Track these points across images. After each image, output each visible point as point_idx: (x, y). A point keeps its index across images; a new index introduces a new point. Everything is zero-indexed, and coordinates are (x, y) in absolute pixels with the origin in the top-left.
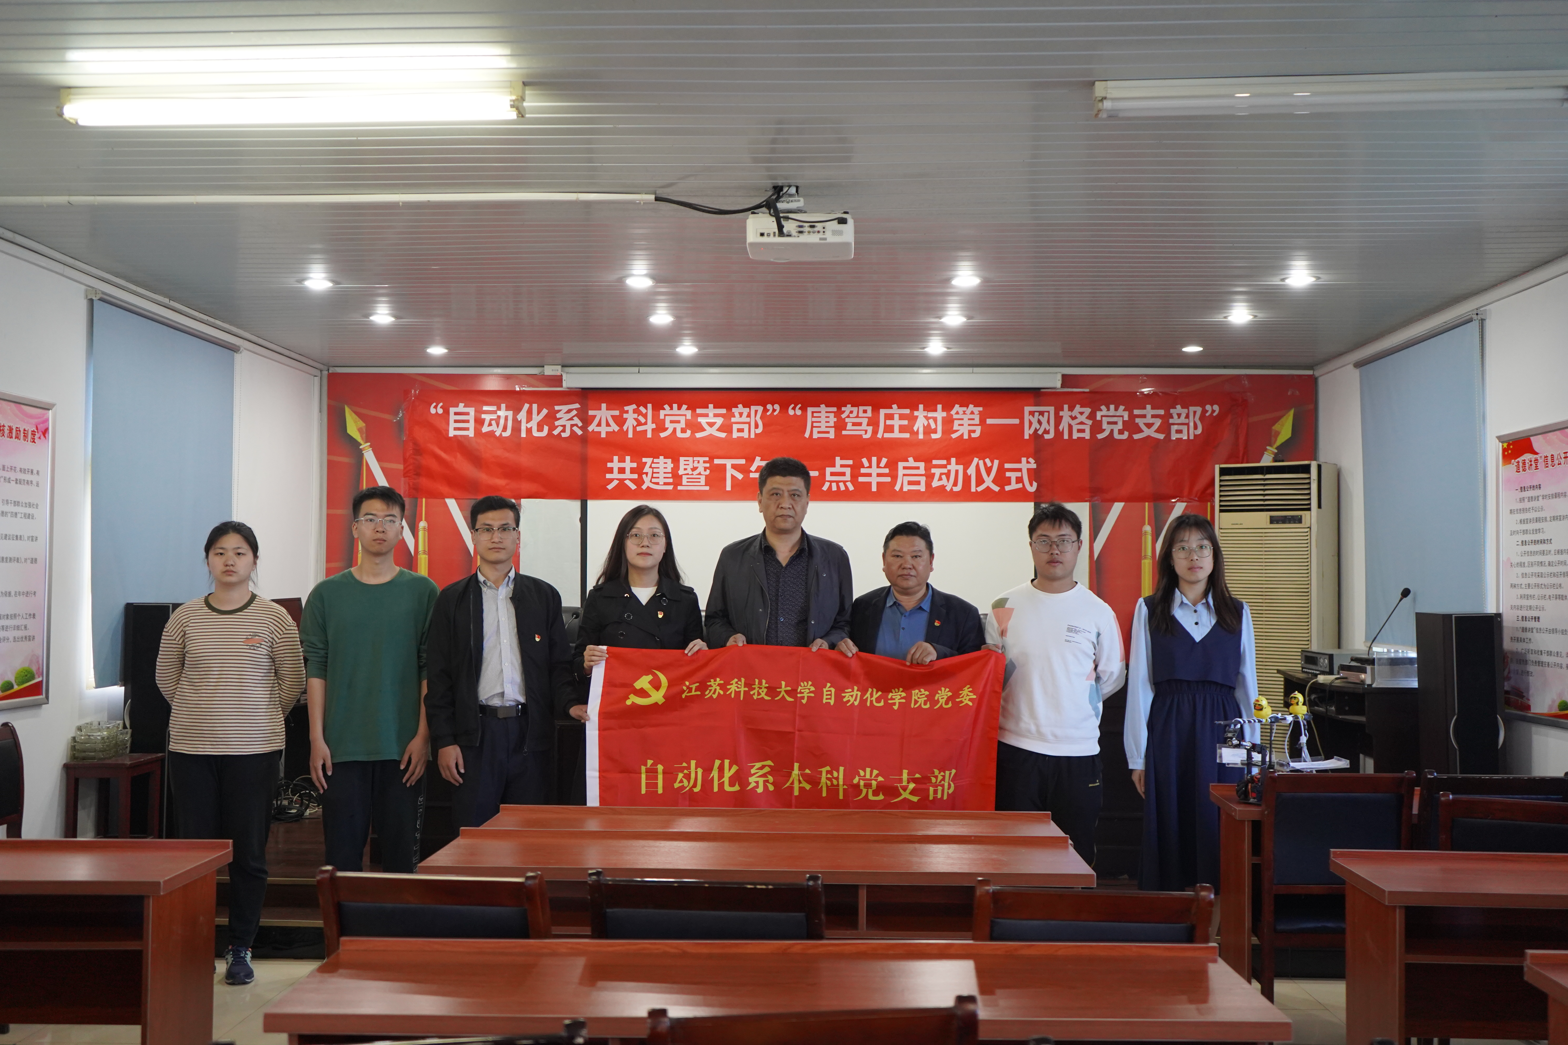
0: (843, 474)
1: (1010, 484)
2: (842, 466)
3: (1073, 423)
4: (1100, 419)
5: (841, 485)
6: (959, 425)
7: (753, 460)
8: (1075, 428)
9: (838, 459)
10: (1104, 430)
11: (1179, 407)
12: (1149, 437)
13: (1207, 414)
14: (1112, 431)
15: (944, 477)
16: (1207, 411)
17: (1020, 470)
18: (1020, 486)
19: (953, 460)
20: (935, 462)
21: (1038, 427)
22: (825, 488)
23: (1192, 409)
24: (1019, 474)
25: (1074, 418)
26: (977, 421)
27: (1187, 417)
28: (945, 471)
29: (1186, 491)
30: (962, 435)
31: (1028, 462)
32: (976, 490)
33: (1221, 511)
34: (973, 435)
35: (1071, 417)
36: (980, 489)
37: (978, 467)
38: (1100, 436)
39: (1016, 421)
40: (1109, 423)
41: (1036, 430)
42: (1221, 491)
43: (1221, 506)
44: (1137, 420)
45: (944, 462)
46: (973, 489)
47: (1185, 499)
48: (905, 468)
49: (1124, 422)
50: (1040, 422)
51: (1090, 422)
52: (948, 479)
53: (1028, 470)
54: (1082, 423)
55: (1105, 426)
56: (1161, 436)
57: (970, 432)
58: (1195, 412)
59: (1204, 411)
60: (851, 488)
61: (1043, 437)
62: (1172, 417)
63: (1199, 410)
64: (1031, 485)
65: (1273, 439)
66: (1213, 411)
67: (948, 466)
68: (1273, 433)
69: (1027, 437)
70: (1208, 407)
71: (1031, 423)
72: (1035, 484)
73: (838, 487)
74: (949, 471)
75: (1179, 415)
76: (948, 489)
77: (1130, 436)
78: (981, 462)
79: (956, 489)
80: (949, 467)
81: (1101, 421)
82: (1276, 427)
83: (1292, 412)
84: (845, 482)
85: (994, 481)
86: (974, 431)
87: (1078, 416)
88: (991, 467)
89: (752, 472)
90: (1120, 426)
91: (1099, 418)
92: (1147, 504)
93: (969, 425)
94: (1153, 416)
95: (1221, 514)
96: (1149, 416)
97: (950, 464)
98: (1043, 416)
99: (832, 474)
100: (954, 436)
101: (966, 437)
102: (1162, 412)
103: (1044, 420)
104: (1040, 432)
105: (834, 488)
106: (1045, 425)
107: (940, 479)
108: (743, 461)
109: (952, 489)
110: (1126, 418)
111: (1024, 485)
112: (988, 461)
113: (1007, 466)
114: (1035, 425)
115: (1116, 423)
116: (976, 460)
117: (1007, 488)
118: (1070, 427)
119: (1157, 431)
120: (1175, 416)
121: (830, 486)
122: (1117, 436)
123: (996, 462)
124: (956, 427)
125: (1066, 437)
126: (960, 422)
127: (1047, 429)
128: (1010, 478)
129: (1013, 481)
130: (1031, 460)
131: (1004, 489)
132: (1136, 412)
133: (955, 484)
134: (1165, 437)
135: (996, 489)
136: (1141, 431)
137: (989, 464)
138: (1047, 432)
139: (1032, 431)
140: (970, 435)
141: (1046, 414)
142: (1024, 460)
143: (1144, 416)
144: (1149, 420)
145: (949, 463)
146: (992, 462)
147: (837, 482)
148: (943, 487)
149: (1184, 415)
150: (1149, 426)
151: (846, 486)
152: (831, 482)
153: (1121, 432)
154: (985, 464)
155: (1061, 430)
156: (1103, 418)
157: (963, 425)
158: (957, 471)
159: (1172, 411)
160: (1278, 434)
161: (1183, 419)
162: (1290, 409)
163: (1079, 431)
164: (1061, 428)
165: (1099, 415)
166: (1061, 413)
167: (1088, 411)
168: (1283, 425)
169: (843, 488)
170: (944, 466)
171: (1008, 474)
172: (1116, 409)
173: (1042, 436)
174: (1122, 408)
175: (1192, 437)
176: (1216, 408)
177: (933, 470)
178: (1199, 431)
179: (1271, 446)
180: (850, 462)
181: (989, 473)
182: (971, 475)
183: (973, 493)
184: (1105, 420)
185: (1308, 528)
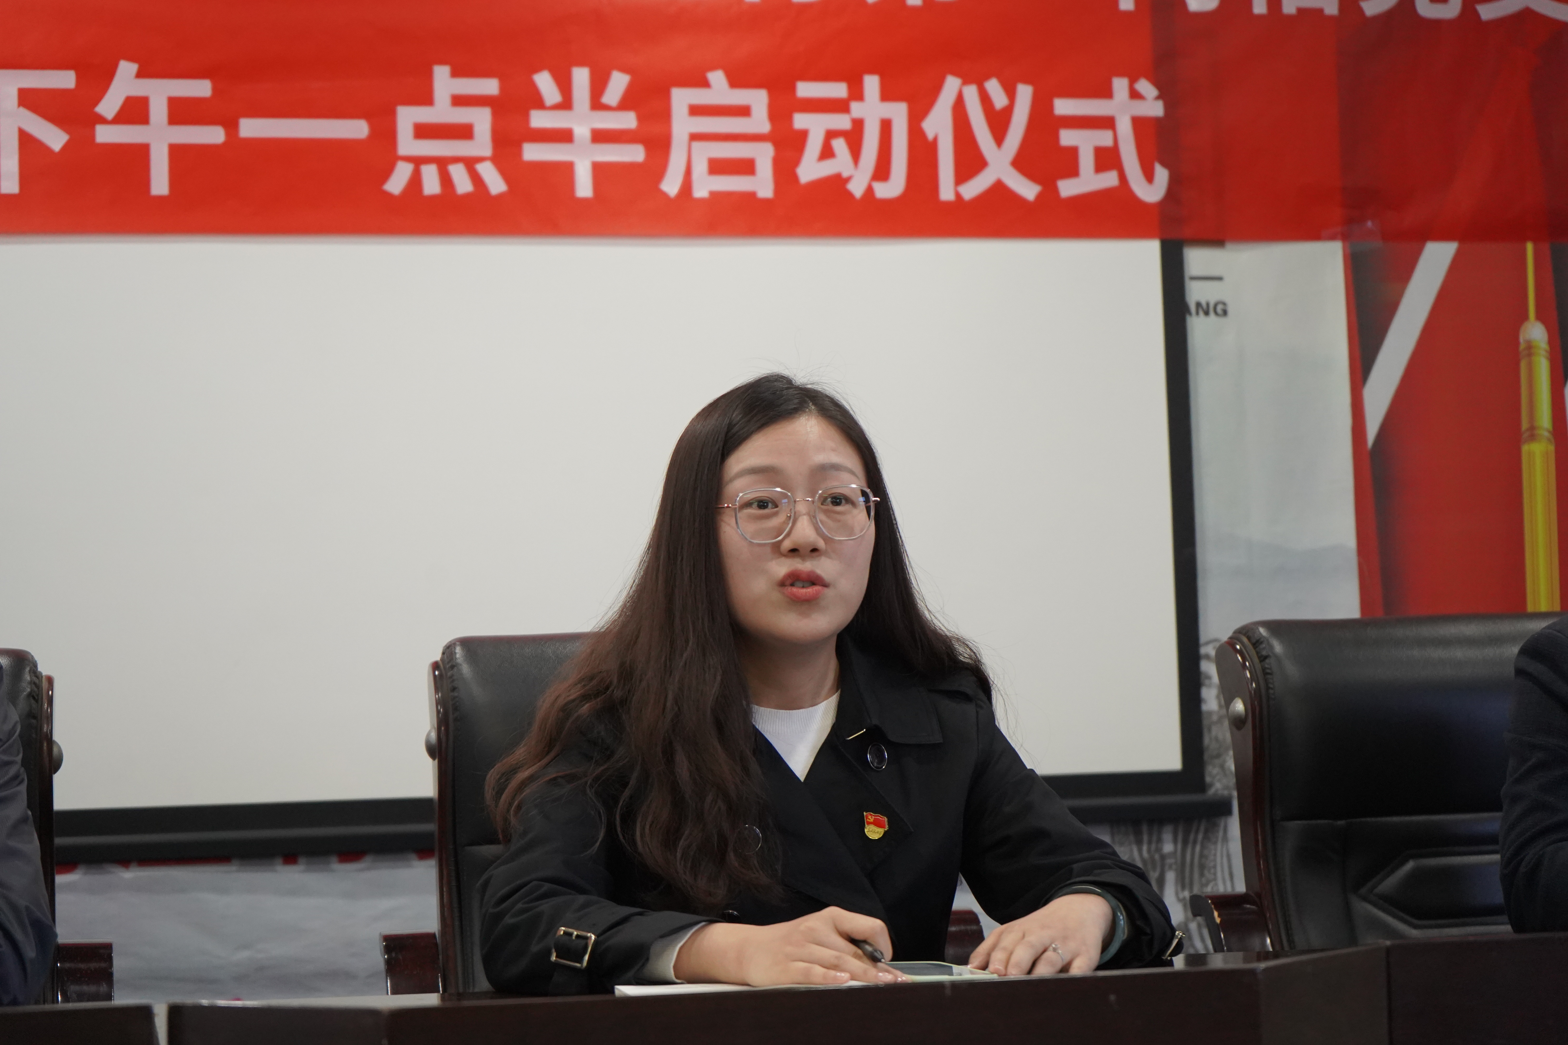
0: (464, 132)
1: (1072, 171)
2: (459, 101)
5: (458, 174)
7: (108, 75)
9: (441, 74)
12: (1527, 13)
15: (840, 145)
17: (1107, 123)
18: (1110, 180)
19: (872, 84)
20: (806, 90)
22: (396, 184)
24: (1104, 138)
28: (842, 122)
31: (1135, 95)
32: (958, 195)
36: (972, 189)
37: (959, 107)
45: (838, 90)
46: (947, 193)
48: (696, 111)
52: (856, 152)
53: (1138, 123)
60: (496, 184)
61: (1184, 5)
64: (1149, 176)
67: (854, 106)
69: (1126, 2)
72: (1162, 175)
73: (446, 180)
74: (858, 124)
76: (857, 188)
77: (1468, 11)
78: (971, 93)
79: (885, 191)
80: (857, 109)
84: (470, 163)
85: (1020, 163)
88: (1008, 112)
89: (103, 121)
92: (1530, 247)
97: (861, 98)
99: (423, 131)
105: (431, 184)
107: (827, 153)
108: (66, 80)
109: (870, 190)
111: (1123, 177)
112: (993, 87)
113: (1063, 107)
116: (952, 85)
117: (1068, 188)
121: (416, 181)
123: (1025, 93)
125: (1259, 3)
128: (1073, 150)
129: (1087, 161)
130: (1145, 87)
131: (1056, 190)
133: (882, 172)
135: (1028, 190)
137: (1000, 100)
142: (1120, 85)
145: (857, 93)
146: (1011, 94)
147: (442, 163)
148: (838, 182)
151: (476, 179)
152: (418, 161)
154: (985, 99)
158: (886, 126)
169: (463, 184)
170: (839, 106)
171: (1068, 137)
173: (1179, 2)
177: (801, 121)
180: (490, 86)
181: (999, 133)
182: (935, 139)
183: (947, 204)
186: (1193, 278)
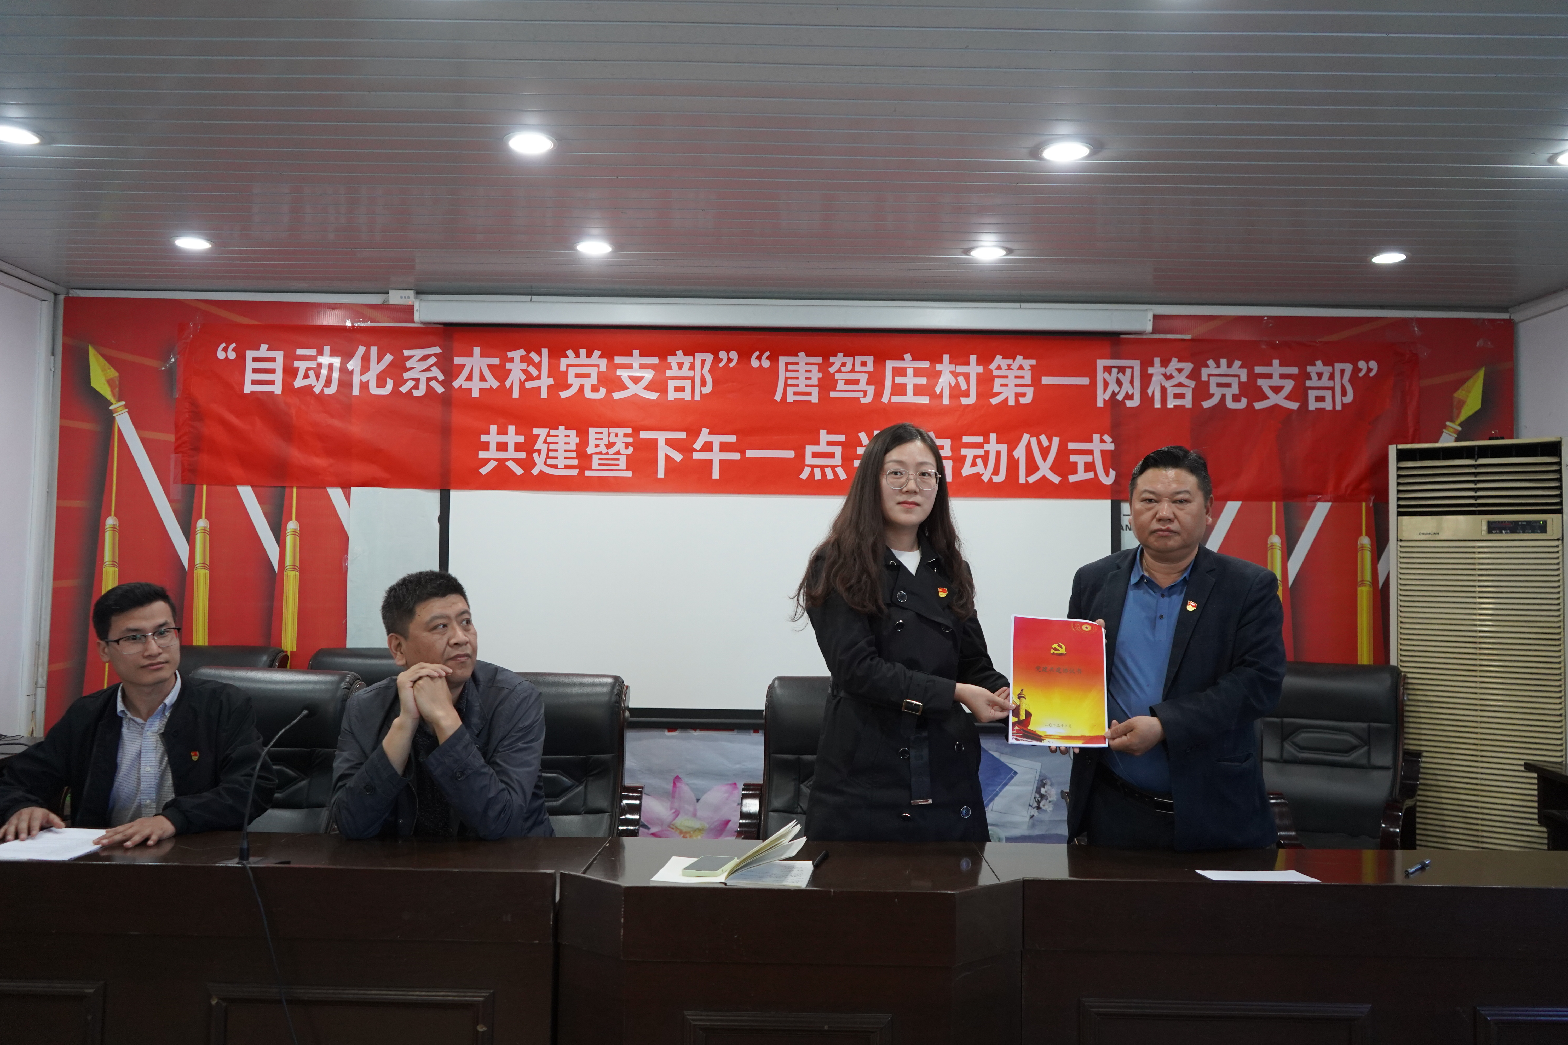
0: (831, 455)
1: (1076, 472)
2: (829, 443)
3: (1168, 384)
4: (1207, 379)
5: (828, 471)
6: (1002, 385)
7: (698, 434)
8: (1171, 392)
9: (823, 433)
10: (1212, 396)
11: (1319, 363)
12: (1276, 406)
13: (1361, 375)
14: (1224, 396)
15: (979, 461)
16: (1361, 370)
17: (1090, 452)
18: (1091, 475)
19: (993, 437)
20: (966, 439)
21: (1117, 389)
22: (804, 475)
23: (1338, 366)
24: (1089, 458)
25: (1169, 377)
26: (1028, 380)
27: (1332, 377)
28: (981, 452)
29: (1331, 485)
30: (1007, 399)
31: (1102, 441)
32: (1027, 481)
33: (1400, 514)
34: (1023, 401)
35: (1165, 375)
36: (1032, 479)
37: (1029, 446)
38: (1206, 404)
39: (1085, 381)
40: (1219, 385)
41: (1114, 395)
42: (1399, 484)
43: (1399, 506)
44: (1260, 382)
45: (979, 439)
46: (1022, 480)
47: (1329, 497)
49: (1241, 384)
50: (1119, 383)
51: (1192, 384)
52: (986, 464)
53: (1103, 452)
54: (1180, 385)
55: (1213, 389)
56: (1294, 406)
57: (1018, 395)
58: (1342, 372)
59: (1356, 370)
60: (843, 476)
61: (1125, 404)
62: (1310, 378)
63: (1348, 368)
64: (1107, 474)
65: (1455, 411)
66: (1369, 370)
67: (985, 445)
68: (1455, 403)
69: (1100, 404)
70: (1362, 364)
71: (1106, 384)
72: (1113, 473)
73: (823, 474)
74: (987, 453)
75: (1320, 375)
76: (986, 478)
77: (1250, 405)
78: (1034, 441)
79: (997, 479)
80: (987, 447)
81: (1207, 383)
82: (1459, 394)
83: (1481, 374)
84: (833, 467)
85: (1053, 469)
86: (1023, 395)
87: (1175, 374)
88: (1049, 447)
89: (696, 450)
90: (1235, 389)
91: (1204, 378)
92: (1274, 504)
93: (1016, 385)
94: (1283, 376)
95: (1399, 518)
96: (1276, 376)
97: (988, 442)
98: (1124, 374)
99: (815, 455)
100: (994, 401)
101: (1012, 403)
102: (1294, 370)
103: (1125, 379)
104: (1120, 397)
105: (818, 475)
106: (1127, 387)
107: (974, 464)
108: (682, 435)
109: (991, 479)
110: (1244, 378)
111: (1096, 474)
112: (1043, 438)
113: (1072, 446)
114: (1113, 387)
115: (1228, 385)
116: (1026, 437)
117: (1072, 479)
118: (1164, 390)
119: (1287, 398)
120: (1314, 376)
121: (812, 474)
122: (1230, 404)
123: (1056, 440)
124: (996, 389)
125: (1157, 404)
126: (1004, 381)
127: (1130, 393)
128: (1076, 463)
129: (1081, 468)
130: (1106, 438)
131: (1067, 479)
132: (1258, 370)
133: (996, 472)
134: (1299, 407)
135: (1056, 479)
136: (1265, 397)
137: (1045, 443)
138: (1129, 397)
139: (1107, 396)
140: (1017, 401)
141: (1128, 372)
142: (1096, 437)
143: (1269, 376)
144: (1276, 381)
145: (987, 441)
146: (1050, 440)
147: (822, 467)
148: (978, 476)
149: (1326, 376)
150: (1277, 390)
151: (835, 474)
152: (813, 467)
153: (1236, 398)
154: (1039, 443)
155: (1150, 395)
156: (1211, 378)
157: (1007, 385)
158: (998, 453)
159: (1310, 369)
160: (1462, 403)
161: (1325, 382)
162: (1478, 368)
163: (1177, 396)
164: (1150, 392)
165: (1205, 372)
166: (1150, 370)
167: (1188, 367)
168: (1469, 391)
169: (830, 475)
170: (980, 446)
171: (1073, 458)
172: (1230, 365)
173: (1123, 403)
174: (1238, 363)
175: (1339, 407)
176: (1373, 364)
177: (964, 451)
178: (1349, 398)
179: (1452, 421)
180: (842, 438)
181: (1045, 456)
182: (1018, 459)
183: (1023, 484)
184: (1213, 381)
185: (1558, 540)
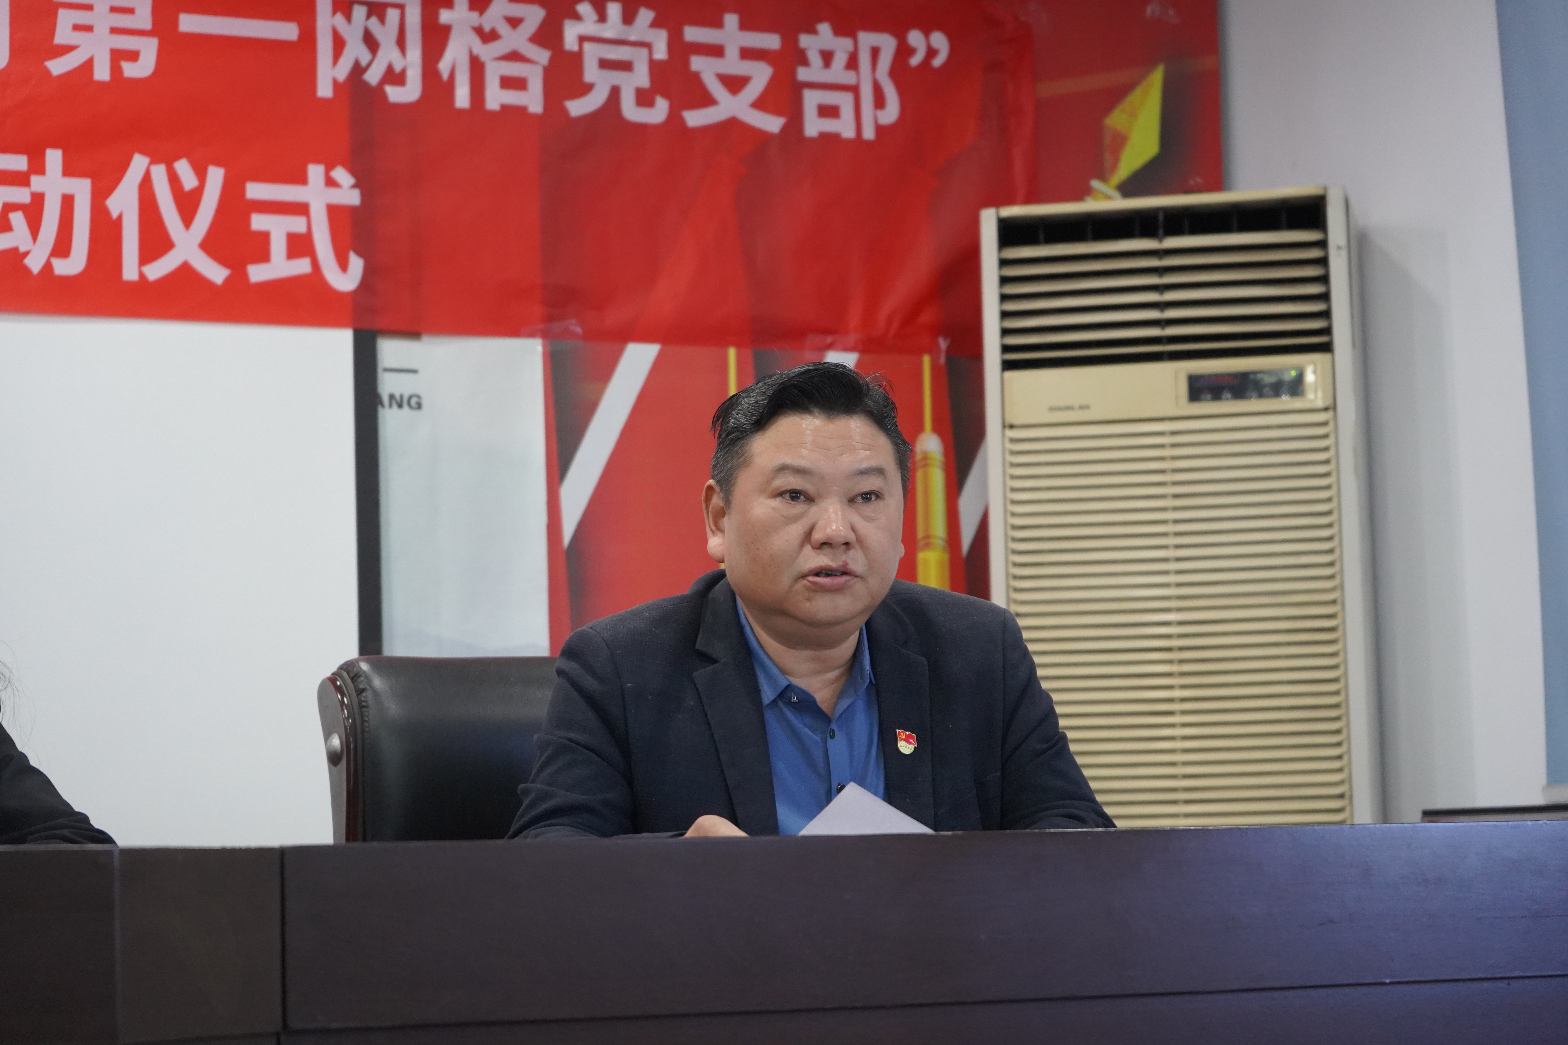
1: (265, 258)
3: (486, 51)
4: (575, 48)
6: (77, 28)
8: (493, 73)
10: (588, 88)
11: (824, 28)
12: (733, 124)
13: (915, 60)
14: (615, 92)
15: (17, 219)
16: (912, 51)
17: (301, 209)
18: (302, 266)
19: (54, 158)
21: (365, 56)
23: (867, 39)
24: (297, 224)
25: (488, 36)
26: (143, 19)
27: (852, 63)
28: (21, 195)
29: (854, 318)
30: (88, 65)
31: (330, 182)
32: (142, 275)
33: (1008, 366)
34: (130, 70)
35: (479, 31)
36: (156, 270)
37: (146, 186)
38: (577, 108)
39: (288, 31)
40: (605, 64)
41: (358, 70)
42: (1003, 297)
43: (1006, 349)
44: (697, 63)
45: (18, 162)
46: (130, 271)
47: (851, 339)
49: (654, 65)
50: (371, 42)
51: (542, 56)
52: (35, 228)
53: (334, 211)
54: (514, 56)
55: (591, 72)
56: (772, 124)
57: (118, 56)
58: (875, 52)
59: (904, 51)
61: (384, 95)
62: (805, 62)
63: (887, 43)
64: (343, 265)
65: (1108, 156)
66: (932, 53)
67: (35, 180)
68: (1107, 140)
69: (325, 90)
70: (915, 38)
71: (339, 44)
72: (356, 263)
74: (38, 199)
75: (827, 57)
76: (35, 263)
77: (674, 117)
78: (159, 173)
79: (65, 268)
80: (37, 183)
81: (578, 57)
82: (1116, 120)
83: (1156, 78)
85: (208, 246)
86: (133, 56)
87: (504, 29)
88: (198, 193)
90: (641, 77)
91: (570, 41)
92: (732, 352)
93: (114, 31)
94: (747, 54)
95: (1006, 374)
96: (732, 53)
97: (41, 171)
98: (382, 20)
100: (58, 67)
101: (102, 73)
102: (771, 41)
103: (385, 34)
104: (373, 76)
106: (388, 54)
107: (4, 226)
109: (48, 266)
110: (661, 53)
111: (315, 264)
112: (183, 167)
113: (255, 191)
114: (356, 50)
115: (625, 66)
116: (139, 163)
117: (257, 273)
118: (477, 67)
119: (760, 104)
120: (815, 58)
122: (631, 111)
123: (216, 176)
124: (63, 35)
125: (462, 98)
126: (81, 17)
127: (398, 68)
128: (265, 236)
129: (278, 246)
130: (341, 175)
131: (245, 275)
132: (693, 34)
133: (62, 248)
134: (784, 129)
135: (216, 273)
136: (706, 100)
137: (189, 181)
138: (395, 77)
139: (343, 71)
140: (116, 69)
141: (393, 15)
142: (315, 172)
143: (717, 51)
144: (732, 64)
145: (38, 167)
146: (201, 174)
148: (14, 257)
149: (840, 60)
150: (734, 84)
153: (644, 99)
154: (174, 180)
155: (445, 75)
156: (588, 47)
157: (89, 29)
158: (68, 202)
159: (805, 40)
160: (1120, 141)
161: (838, 73)
162: (1149, 65)
163: (508, 83)
164: (444, 67)
165: (571, 33)
166: (445, 16)
167: (534, 15)
168: (1133, 115)
170: (19, 179)
171: (259, 222)
172: (628, 18)
173: (378, 92)
174: (645, 16)
175: (869, 133)
176: (939, 40)
178: (891, 113)
179: (1103, 178)
181: (187, 216)
182: (120, 217)
183: (130, 284)
184: (592, 53)
185: (1326, 409)
186: (387, 370)
